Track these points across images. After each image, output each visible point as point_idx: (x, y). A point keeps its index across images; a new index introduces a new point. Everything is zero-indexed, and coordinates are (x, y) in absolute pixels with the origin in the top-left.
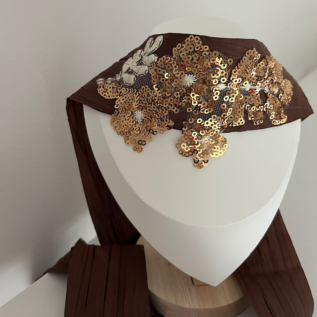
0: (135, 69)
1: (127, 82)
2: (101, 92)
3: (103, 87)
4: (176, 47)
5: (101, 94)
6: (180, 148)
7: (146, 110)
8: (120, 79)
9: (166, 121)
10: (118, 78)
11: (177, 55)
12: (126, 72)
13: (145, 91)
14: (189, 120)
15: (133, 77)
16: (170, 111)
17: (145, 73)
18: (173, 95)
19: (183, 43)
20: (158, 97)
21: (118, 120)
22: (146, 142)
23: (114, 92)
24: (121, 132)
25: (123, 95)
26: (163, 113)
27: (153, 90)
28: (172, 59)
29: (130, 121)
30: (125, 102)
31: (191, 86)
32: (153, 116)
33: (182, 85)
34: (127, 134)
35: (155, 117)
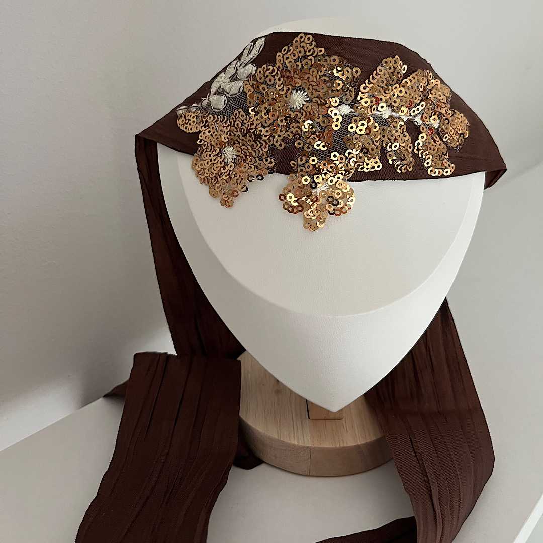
0: (227, 88)
1: (215, 107)
2: (181, 123)
3: (185, 117)
4: (280, 52)
5: (181, 127)
6: (285, 200)
7: (238, 145)
8: (206, 103)
9: (267, 161)
10: (205, 103)
11: (282, 63)
12: (215, 93)
13: (239, 117)
14: (299, 159)
15: (223, 98)
16: (272, 145)
17: (239, 92)
18: (276, 122)
19: (291, 45)
20: (255, 125)
21: (202, 162)
22: (239, 193)
23: (198, 122)
24: (205, 179)
25: (209, 125)
26: (262, 149)
27: (249, 116)
28: (274, 68)
29: (217, 163)
30: (211, 135)
31: (301, 108)
32: (248, 154)
33: (289, 107)
34: (213, 181)
35: (250, 155)
